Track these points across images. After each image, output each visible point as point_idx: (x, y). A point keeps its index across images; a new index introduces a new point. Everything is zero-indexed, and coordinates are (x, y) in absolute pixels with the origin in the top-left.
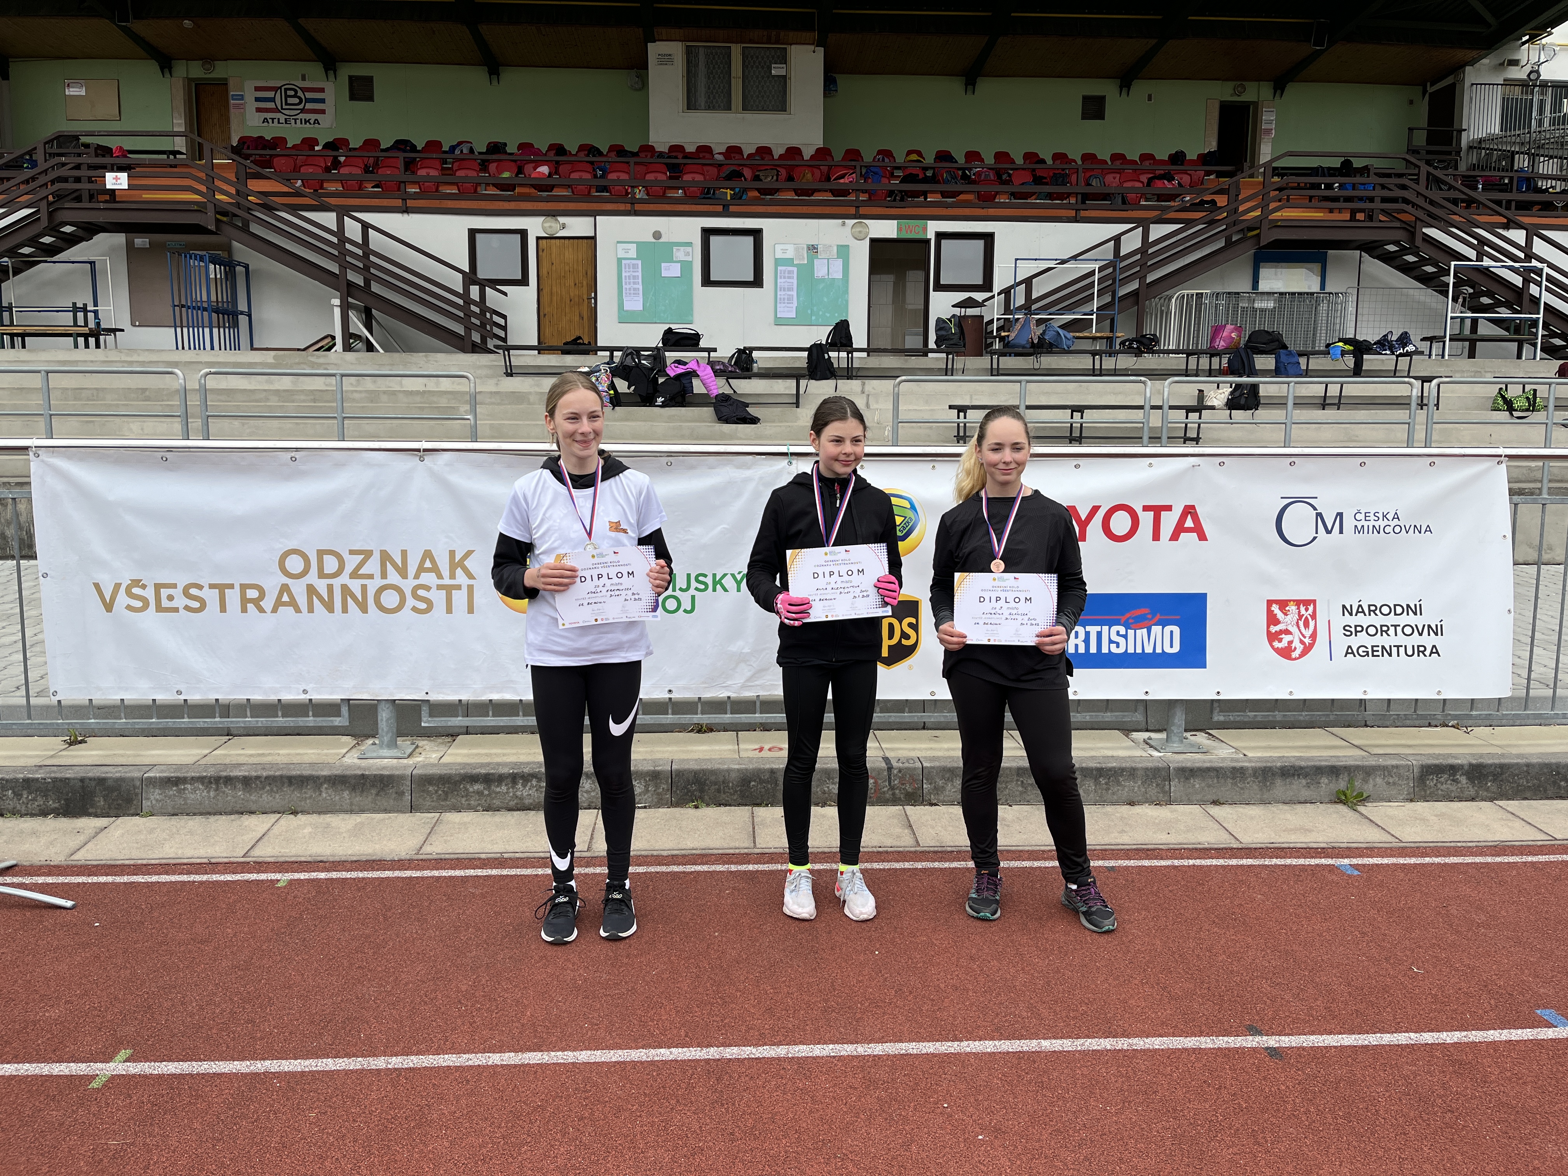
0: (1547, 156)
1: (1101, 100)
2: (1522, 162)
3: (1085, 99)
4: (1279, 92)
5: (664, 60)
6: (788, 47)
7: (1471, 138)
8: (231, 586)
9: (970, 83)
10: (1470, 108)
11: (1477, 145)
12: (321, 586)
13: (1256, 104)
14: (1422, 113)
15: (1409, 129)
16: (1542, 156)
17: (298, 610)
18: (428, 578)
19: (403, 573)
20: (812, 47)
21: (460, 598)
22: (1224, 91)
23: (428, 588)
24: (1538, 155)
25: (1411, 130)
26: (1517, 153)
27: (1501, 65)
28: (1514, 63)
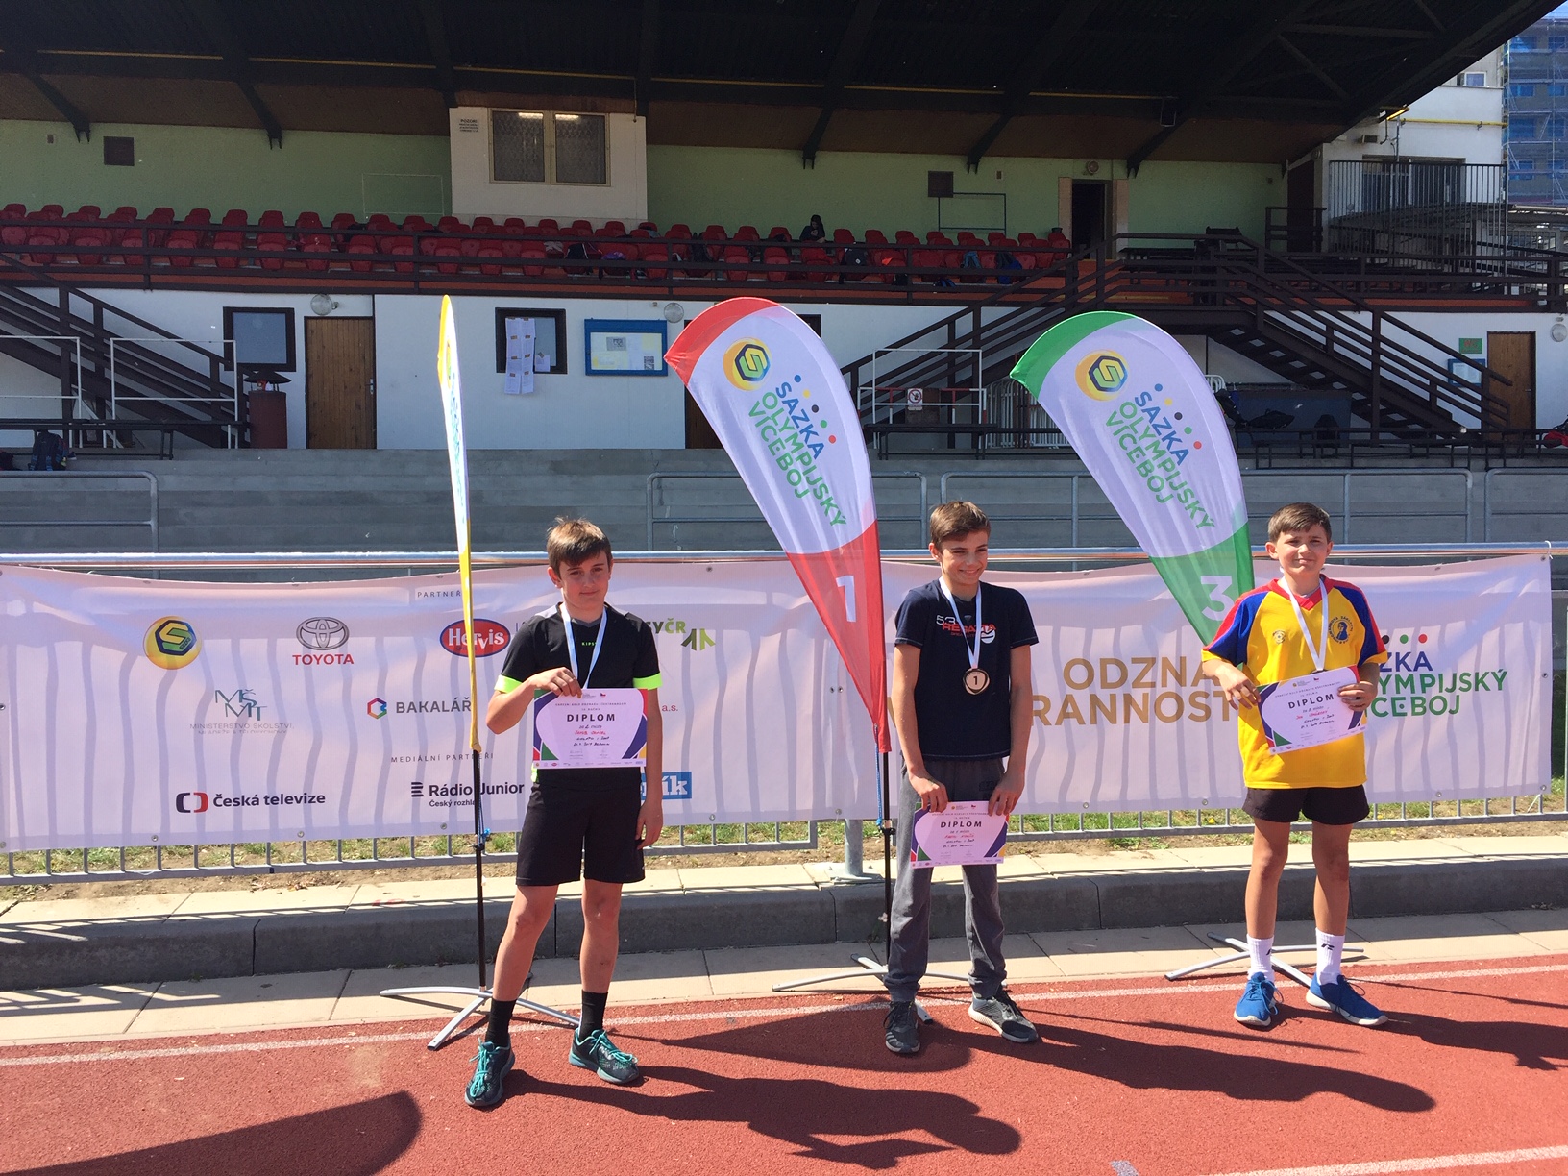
0: (1406, 235)
1: (949, 176)
2: (1382, 242)
3: (932, 176)
4: (1132, 170)
5: (469, 126)
6: (607, 115)
7: (1332, 217)
9: (809, 158)
10: (1330, 185)
11: (1339, 224)
13: (1110, 182)
14: (1281, 193)
15: (1267, 208)
16: (1402, 234)
20: (632, 117)
22: (1073, 169)
24: (1398, 234)
25: (1269, 209)
26: (1378, 232)
27: (1359, 141)
28: (1372, 139)
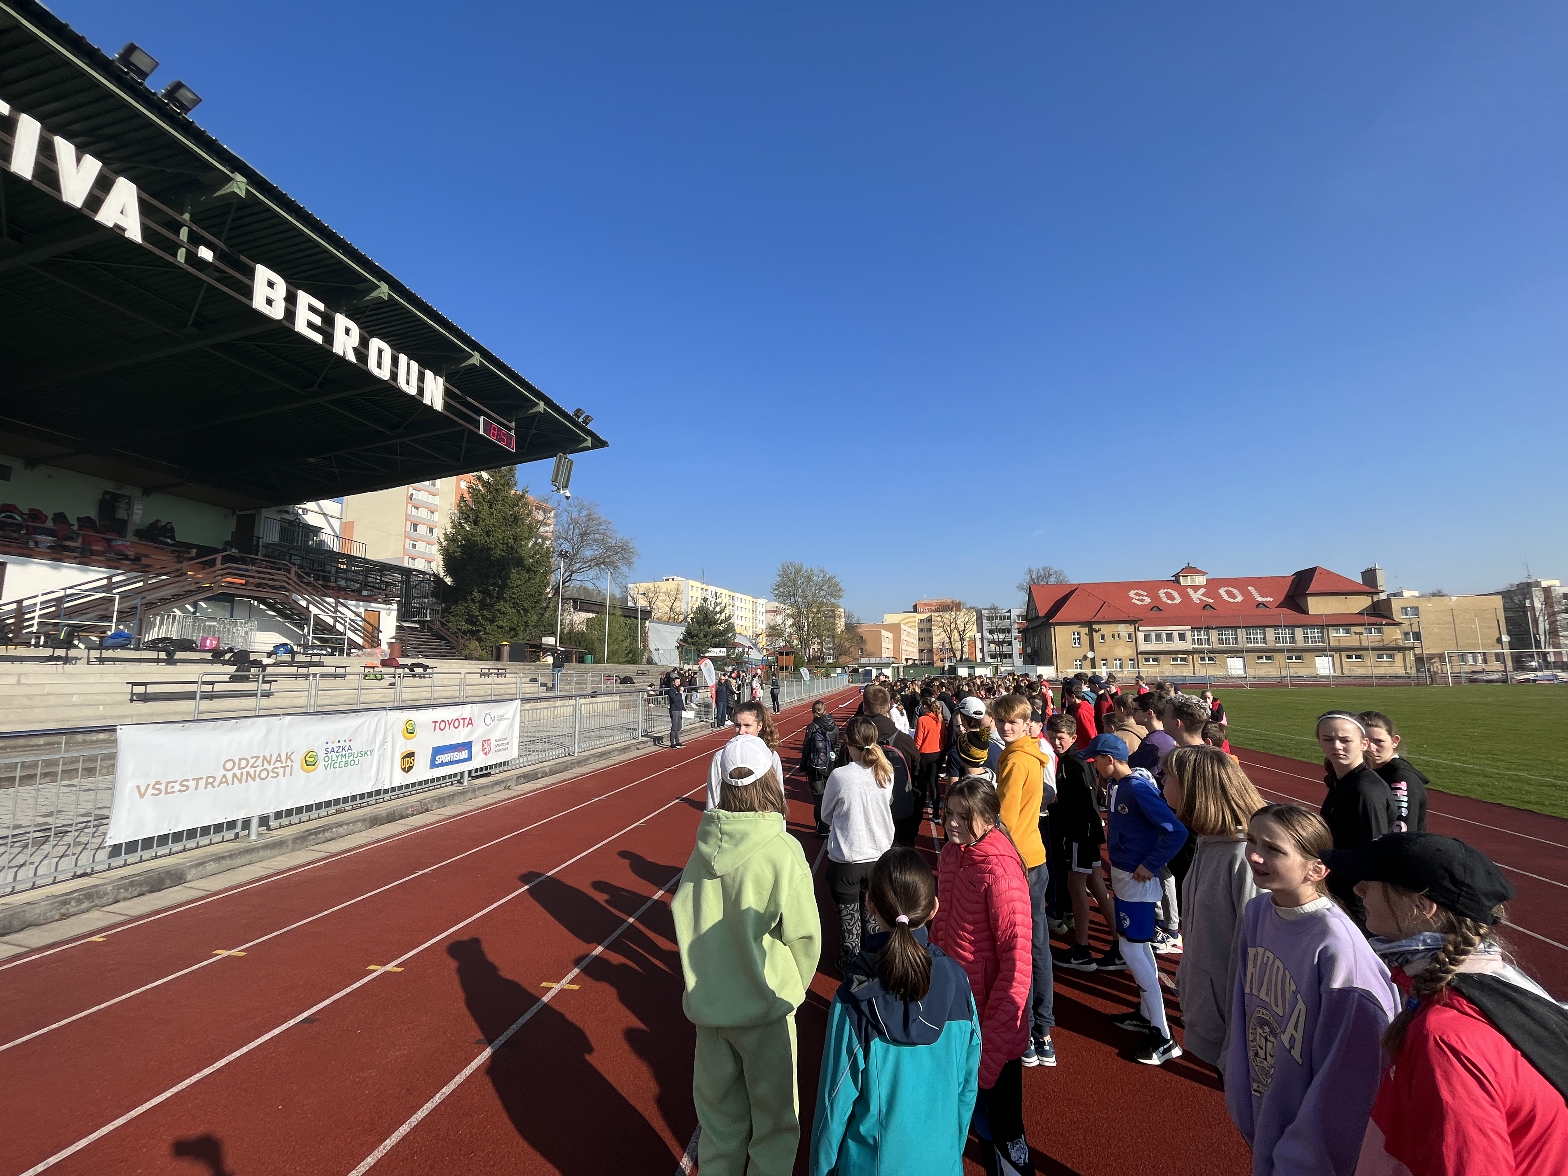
4: (146, 494)
7: (263, 541)
8: (202, 778)
10: (263, 528)
12: (238, 773)
17: (228, 784)
18: (278, 764)
19: (269, 763)
21: (288, 770)
23: (277, 768)
27: (280, 512)
28: (287, 512)
